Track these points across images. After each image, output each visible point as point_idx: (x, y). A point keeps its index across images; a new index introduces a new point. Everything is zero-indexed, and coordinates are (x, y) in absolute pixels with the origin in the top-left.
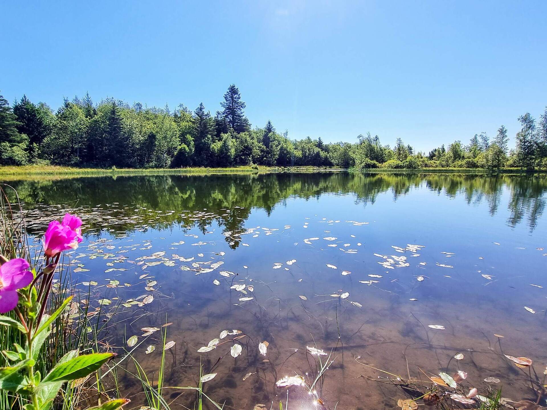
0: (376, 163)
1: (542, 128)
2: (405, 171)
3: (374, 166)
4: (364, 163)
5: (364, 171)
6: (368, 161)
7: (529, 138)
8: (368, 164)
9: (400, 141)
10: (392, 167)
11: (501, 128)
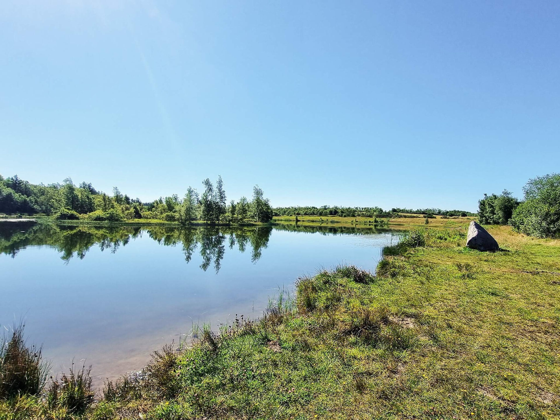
0: (75, 213)
1: (218, 191)
2: (106, 223)
3: (72, 217)
4: (59, 213)
5: (59, 222)
6: (64, 210)
7: (210, 198)
8: (64, 215)
9: (117, 190)
10: (92, 220)
11: (189, 188)
